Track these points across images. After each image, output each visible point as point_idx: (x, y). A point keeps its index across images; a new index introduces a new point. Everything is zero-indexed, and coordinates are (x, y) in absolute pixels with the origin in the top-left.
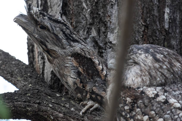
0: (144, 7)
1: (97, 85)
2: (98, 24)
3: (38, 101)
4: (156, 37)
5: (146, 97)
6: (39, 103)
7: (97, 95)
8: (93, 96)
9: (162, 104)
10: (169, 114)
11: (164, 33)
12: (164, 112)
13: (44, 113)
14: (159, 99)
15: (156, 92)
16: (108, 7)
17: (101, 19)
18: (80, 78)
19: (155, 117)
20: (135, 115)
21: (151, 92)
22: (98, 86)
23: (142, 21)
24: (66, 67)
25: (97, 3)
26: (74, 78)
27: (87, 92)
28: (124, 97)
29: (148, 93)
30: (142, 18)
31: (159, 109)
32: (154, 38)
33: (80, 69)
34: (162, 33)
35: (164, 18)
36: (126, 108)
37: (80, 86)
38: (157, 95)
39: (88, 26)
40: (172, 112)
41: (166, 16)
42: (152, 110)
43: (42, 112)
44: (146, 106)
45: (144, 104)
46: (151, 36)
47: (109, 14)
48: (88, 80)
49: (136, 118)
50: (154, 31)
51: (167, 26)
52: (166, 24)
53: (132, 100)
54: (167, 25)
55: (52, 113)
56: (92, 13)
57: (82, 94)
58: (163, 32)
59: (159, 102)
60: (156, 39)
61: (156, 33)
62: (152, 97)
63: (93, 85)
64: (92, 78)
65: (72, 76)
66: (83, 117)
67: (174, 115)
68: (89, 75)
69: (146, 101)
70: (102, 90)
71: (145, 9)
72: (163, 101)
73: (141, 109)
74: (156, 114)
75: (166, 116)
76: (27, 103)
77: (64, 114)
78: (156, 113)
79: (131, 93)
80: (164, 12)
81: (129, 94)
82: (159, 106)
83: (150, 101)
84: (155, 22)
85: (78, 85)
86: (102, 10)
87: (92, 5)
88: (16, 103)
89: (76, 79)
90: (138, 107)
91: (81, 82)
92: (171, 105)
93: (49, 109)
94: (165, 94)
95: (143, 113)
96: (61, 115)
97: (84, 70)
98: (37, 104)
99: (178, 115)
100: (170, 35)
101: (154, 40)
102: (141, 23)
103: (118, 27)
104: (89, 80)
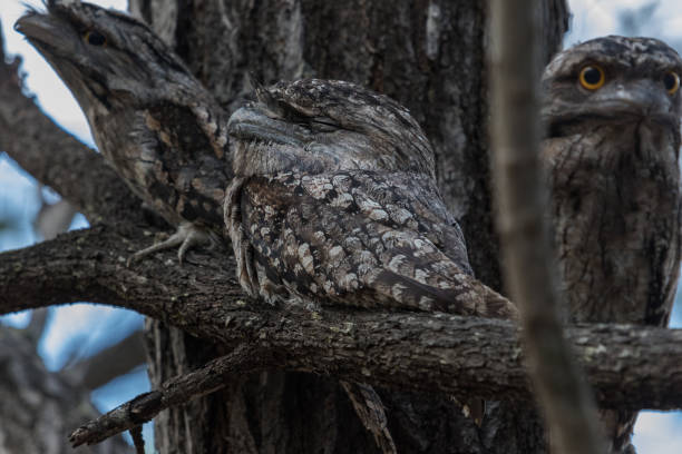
0: (372, 8)
1: (203, 173)
2: (257, 62)
3: (96, 253)
4: (405, 79)
5: (308, 199)
6: (99, 258)
7: (203, 198)
8: (194, 203)
9: (342, 213)
10: (356, 235)
11: (427, 69)
12: (344, 231)
13: (110, 280)
14: (338, 202)
15: (330, 187)
16: (280, 17)
17: (264, 49)
18: (162, 160)
19: (324, 244)
20: (282, 248)
21: (320, 188)
22: (206, 176)
23: (368, 44)
24: (132, 138)
25: (254, 11)
26: (149, 162)
27: (178, 193)
28: (261, 206)
29: (312, 190)
30: (368, 38)
31: (333, 224)
32: (399, 82)
33: (164, 137)
34: (419, 68)
35: (424, 31)
36: (265, 231)
37: (162, 177)
38: (333, 194)
39: (235, 71)
40: (364, 229)
41: (431, 26)
42: (317, 229)
43: (105, 277)
44: (305, 221)
45: (300, 215)
46: (389, 79)
47: (282, 33)
48: (181, 163)
49: (286, 253)
50: (398, 67)
51: (431, 50)
52: (429, 45)
53: (275, 209)
54: (433, 48)
55: (125, 278)
56: (242, 37)
57: (166, 201)
58: (423, 66)
59: (335, 210)
60: (404, 85)
61: (404, 70)
62: (321, 200)
63: (193, 174)
64: (192, 157)
65: (144, 158)
66: (187, 278)
67: (370, 237)
68: (184, 150)
69: (306, 209)
70: (215, 185)
71: (374, 13)
72: (346, 206)
73: (294, 229)
74: (327, 237)
75: (350, 239)
76: (75, 262)
77: (149, 277)
78: (325, 235)
79: (275, 193)
80: (426, 18)
81: (269, 196)
82: (335, 217)
83: (316, 207)
84: (401, 43)
85: (158, 178)
86: (267, 28)
87: (242, 18)
88: (51, 264)
89: (154, 163)
90: (287, 226)
91: (165, 169)
92: (364, 214)
93: (118, 267)
94: (354, 190)
95: (297, 238)
96: (143, 279)
97: (172, 138)
98: (94, 261)
99: (380, 236)
100: (443, 71)
101: (397, 87)
102: (367, 49)
103: (302, 66)
104: (185, 161)
